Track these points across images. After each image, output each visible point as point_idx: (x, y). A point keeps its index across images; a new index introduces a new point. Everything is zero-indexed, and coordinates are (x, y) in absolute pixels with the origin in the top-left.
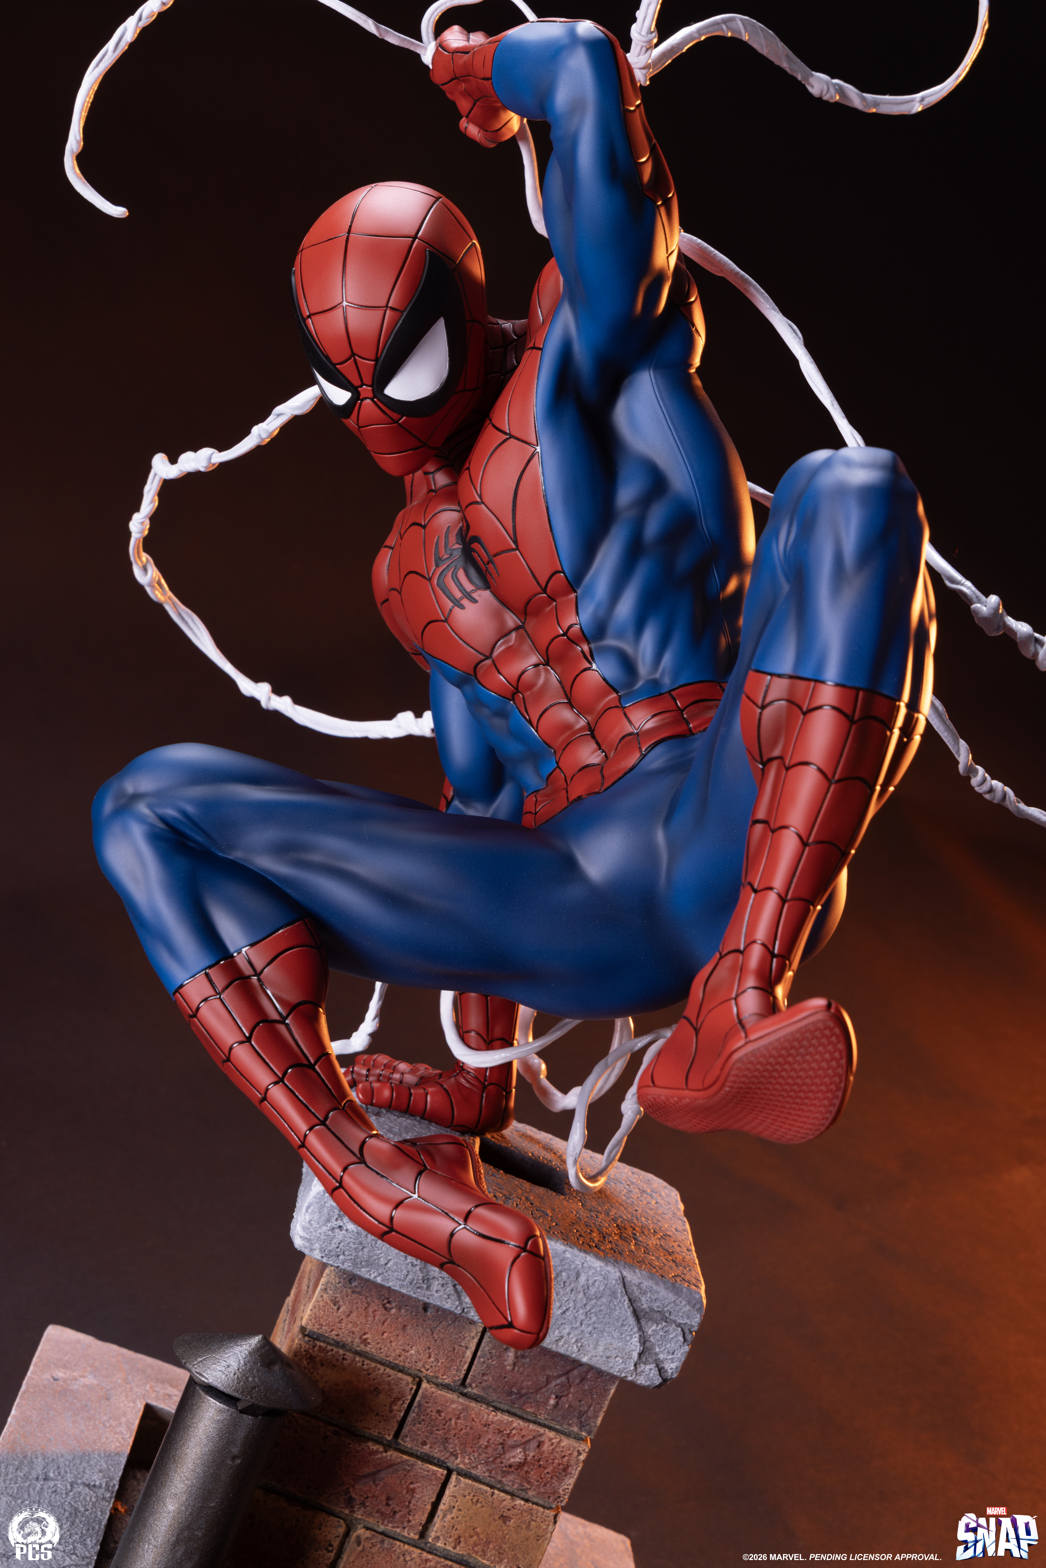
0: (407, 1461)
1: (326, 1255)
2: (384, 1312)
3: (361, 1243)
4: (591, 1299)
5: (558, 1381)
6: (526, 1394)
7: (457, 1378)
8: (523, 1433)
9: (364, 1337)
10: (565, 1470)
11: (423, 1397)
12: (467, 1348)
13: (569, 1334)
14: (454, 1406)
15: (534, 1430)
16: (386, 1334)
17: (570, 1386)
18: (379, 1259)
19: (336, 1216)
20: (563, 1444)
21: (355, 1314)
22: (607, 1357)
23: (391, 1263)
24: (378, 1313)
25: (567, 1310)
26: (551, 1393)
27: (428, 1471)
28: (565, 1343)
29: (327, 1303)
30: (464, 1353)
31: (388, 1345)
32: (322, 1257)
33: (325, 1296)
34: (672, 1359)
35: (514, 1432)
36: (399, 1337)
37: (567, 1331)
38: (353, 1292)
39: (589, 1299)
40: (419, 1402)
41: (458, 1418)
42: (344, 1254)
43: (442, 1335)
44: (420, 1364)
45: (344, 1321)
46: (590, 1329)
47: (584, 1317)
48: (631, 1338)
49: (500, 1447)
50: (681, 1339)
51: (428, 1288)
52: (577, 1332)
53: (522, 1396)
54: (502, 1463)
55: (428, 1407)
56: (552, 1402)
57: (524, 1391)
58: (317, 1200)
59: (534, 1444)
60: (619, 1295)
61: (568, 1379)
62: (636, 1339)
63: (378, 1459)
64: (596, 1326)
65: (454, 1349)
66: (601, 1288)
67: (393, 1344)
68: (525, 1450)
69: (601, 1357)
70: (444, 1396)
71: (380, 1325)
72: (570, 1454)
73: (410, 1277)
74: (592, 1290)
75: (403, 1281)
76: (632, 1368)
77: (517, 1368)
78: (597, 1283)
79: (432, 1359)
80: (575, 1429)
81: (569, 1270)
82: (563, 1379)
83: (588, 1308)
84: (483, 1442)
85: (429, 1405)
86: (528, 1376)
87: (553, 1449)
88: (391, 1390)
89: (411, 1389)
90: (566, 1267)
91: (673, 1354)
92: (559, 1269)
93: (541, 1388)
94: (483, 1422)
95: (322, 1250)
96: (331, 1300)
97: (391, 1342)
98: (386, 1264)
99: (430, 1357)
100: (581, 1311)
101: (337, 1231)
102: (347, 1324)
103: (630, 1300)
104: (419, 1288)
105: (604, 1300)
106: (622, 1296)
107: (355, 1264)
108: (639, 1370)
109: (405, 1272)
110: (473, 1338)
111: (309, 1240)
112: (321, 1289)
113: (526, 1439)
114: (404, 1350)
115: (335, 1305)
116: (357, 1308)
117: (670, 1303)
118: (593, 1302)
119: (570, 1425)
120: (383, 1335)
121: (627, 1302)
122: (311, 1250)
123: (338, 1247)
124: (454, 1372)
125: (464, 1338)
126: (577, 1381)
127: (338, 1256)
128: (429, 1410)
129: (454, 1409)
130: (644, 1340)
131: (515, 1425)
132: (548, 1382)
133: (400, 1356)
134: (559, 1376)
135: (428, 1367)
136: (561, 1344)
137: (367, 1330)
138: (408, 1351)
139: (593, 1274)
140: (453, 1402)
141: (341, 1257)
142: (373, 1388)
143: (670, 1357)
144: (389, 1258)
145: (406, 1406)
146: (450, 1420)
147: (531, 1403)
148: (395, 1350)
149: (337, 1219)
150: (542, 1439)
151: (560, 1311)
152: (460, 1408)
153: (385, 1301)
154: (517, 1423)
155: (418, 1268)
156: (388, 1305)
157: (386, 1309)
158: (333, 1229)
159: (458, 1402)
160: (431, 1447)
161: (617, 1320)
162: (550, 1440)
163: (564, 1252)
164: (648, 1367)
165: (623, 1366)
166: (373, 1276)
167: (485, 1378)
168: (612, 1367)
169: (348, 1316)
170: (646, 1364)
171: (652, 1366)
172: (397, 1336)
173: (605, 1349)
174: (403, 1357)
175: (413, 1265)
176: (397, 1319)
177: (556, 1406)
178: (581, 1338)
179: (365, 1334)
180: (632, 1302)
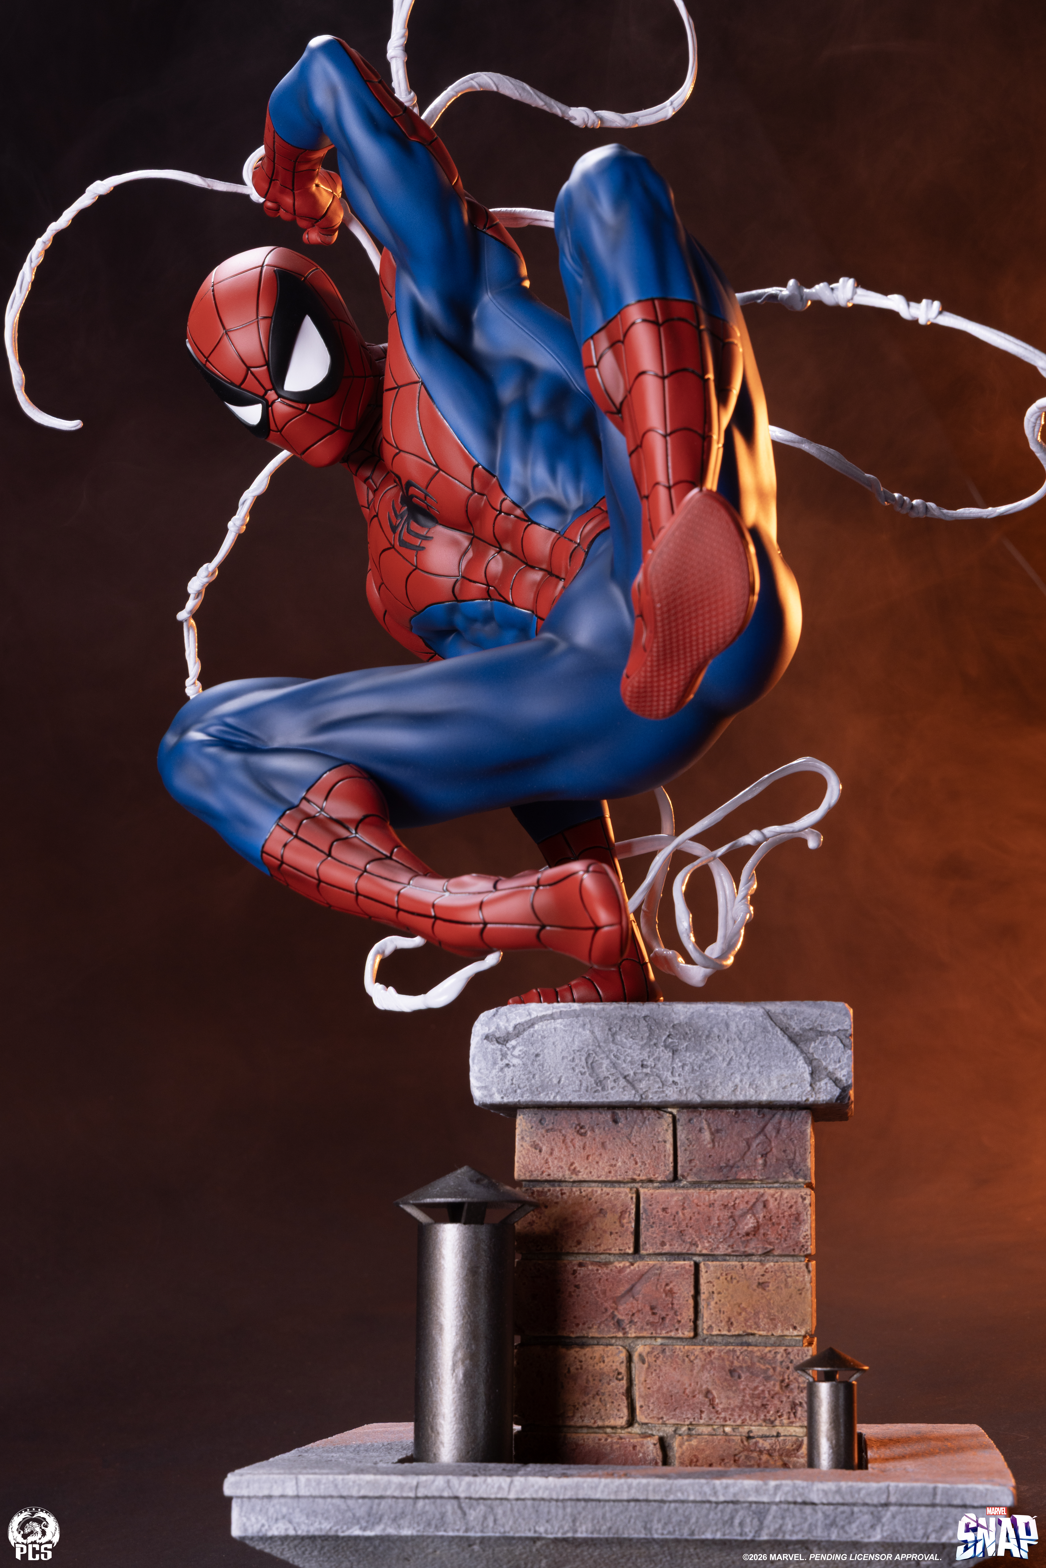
0: (654, 1265)
1: (505, 1095)
2: (580, 1138)
3: (530, 1072)
4: (748, 1042)
5: (758, 1141)
6: (734, 1164)
7: (668, 1172)
8: (746, 1199)
9: (572, 1167)
10: (797, 1219)
11: (645, 1202)
12: (665, 1142)
13: (741, 1081)
14: (675, 1199)
15: (755, 1193)
16: (590, 1158)
17: (770, 1141)
18: (551, 1080)
19: (500, 1057)
20: (785, 1196)
21: (556, 1149)
22: (784, 1088)
23: (563, 1079)
24: (576, 1141)
25: (731, 1059)
26: (756, 1154)
27: (677, 1268)
28: (741, 1090)
29: (528, 1150)
30: (665, 1147)
31: (596, 1166)
32: (502, 1098)
33: (524, 1144)
34: (840, 1067)
35: (737, 1202)
36: (603, 1155)
37: (738, 1078)
38: (547, 1131)
39: (746, 1043)
40: (644, 1208)
41: (684, 1209)
42: (519, 1088)
43: (638, 1139)
44: (630, 1173)
45: (550, 1160)
46: (758, 1068)
47: (748, 1061)
48: (797, 1062)
49: (731, 1220)
50: (840, 1045)
51: (603, 1089)
52: (748, 1076)
53: (732, 1167)
54: (738, 1234)
55: (654, 1209)
56: (760, 1161)
57: (731, 1162)
58: (479, 1049)
59: (760, 1206)
60: (770, 1028)
61: (765, 1135)
62: (802, 1062)
63: (628, 1274)
64: (761, 1064)
65: (654, 1147)
66: (753, 1029)
67: (600, 1163)
68: (754, 1215)
69: (778, 1089)
70: (665, 1193)
71: (582, 1151)
72: (796, 1202)
73: (584, 1085)
74: (746, 1034)
75: (579, 1091)
76: (809, 1088)
77: (716, 1144)
78: (746, 1026)
79: (639, 1164)
80: (791, 1179)
81: (718, 1023)
82: (761, 1137)
83: (749, 1051)
84: (715, 1221)
85: (654, 1206)
86: (729, 1146)
87: (779, 1204)
88: (614, 1206)
89: (632, 1198)
90: (714, 1022)
91: (839, 1062)
92: (709, 1026)
93: (745, 1153)
94: (707, 1203)
96: (531, 1146)
97: (597, 1163)
98: (559, 1082)
99: (636, 1163)
100: (743, 1056)
101: (506, 1069)
102: (553, 1162)
103: (781, 1029)
104: (595, 1092)
105: (759, 1038)
106: (773, 1029)
107: (532, 1093)
108: (816, 1088)
109: (578, 1082)
110: (667, 1130)
111: (485, 1087)
112: (520, 1139)
113: (751, 1203)
114: (611, 1165)
115: (536, 1149)
116: (556, 1144)
117: (817, 1018)
118: (750, 1044)
119: (784, 1177)
120: (587, 1159)
121: (779, 1032)
122: (491, 1096)
123: (512, 1084)
124: (663, 1168)
125: (659, 1133)
126: (774, 1134)
127: (516, 1091)
128: (655, 1212)
129: (676, 1201)
130: (810, 1061)
131: (736, 1194)
132: (749, 1146)
133: (610, 1172)
134: (756, 1136)
135: (638, 1172)
136: (738, 1093)
137: (572, 1160)
138: (615, 1165)
139: (740, 1019)
140: (672, 1196)
141: (519, 1091)
142: (598, 1211)
143: (838, 1065)
144: (559, 1075)
145: (633, 1215)
146: (677, 1213)
147: (742, 1170)
148: (603, 1168)
149: (502, 1060)
150: (765, 1198)
151: (725, 1063)
152: (681, 1198)
153: (578, 1128)
154: (738, 1192)
155: (587, 1074)
156: (582, 1131)
157: (581, 1135)
158: (502, 1070)
159: (678, 1194)
160: (671, 1245)
161: (778, 1051)
162: (773, 1196)
163: (707, 1009)
164: (823, 1083)
165: (800, 1090)
166: (552, 1097)
167: (693, 1164)
168: (791, 1096)
169: (551, 1154)
170: (820, 1080)
171: (826, 1080)
172: (601, 1155)
173: (779, 1081)
174: (613, 1172)
175: (582, 1074)
176: (594, 1139)
177: (765, 1164)
178: (754, 1081)
179: (572, 1164)
180: (784, 1030)
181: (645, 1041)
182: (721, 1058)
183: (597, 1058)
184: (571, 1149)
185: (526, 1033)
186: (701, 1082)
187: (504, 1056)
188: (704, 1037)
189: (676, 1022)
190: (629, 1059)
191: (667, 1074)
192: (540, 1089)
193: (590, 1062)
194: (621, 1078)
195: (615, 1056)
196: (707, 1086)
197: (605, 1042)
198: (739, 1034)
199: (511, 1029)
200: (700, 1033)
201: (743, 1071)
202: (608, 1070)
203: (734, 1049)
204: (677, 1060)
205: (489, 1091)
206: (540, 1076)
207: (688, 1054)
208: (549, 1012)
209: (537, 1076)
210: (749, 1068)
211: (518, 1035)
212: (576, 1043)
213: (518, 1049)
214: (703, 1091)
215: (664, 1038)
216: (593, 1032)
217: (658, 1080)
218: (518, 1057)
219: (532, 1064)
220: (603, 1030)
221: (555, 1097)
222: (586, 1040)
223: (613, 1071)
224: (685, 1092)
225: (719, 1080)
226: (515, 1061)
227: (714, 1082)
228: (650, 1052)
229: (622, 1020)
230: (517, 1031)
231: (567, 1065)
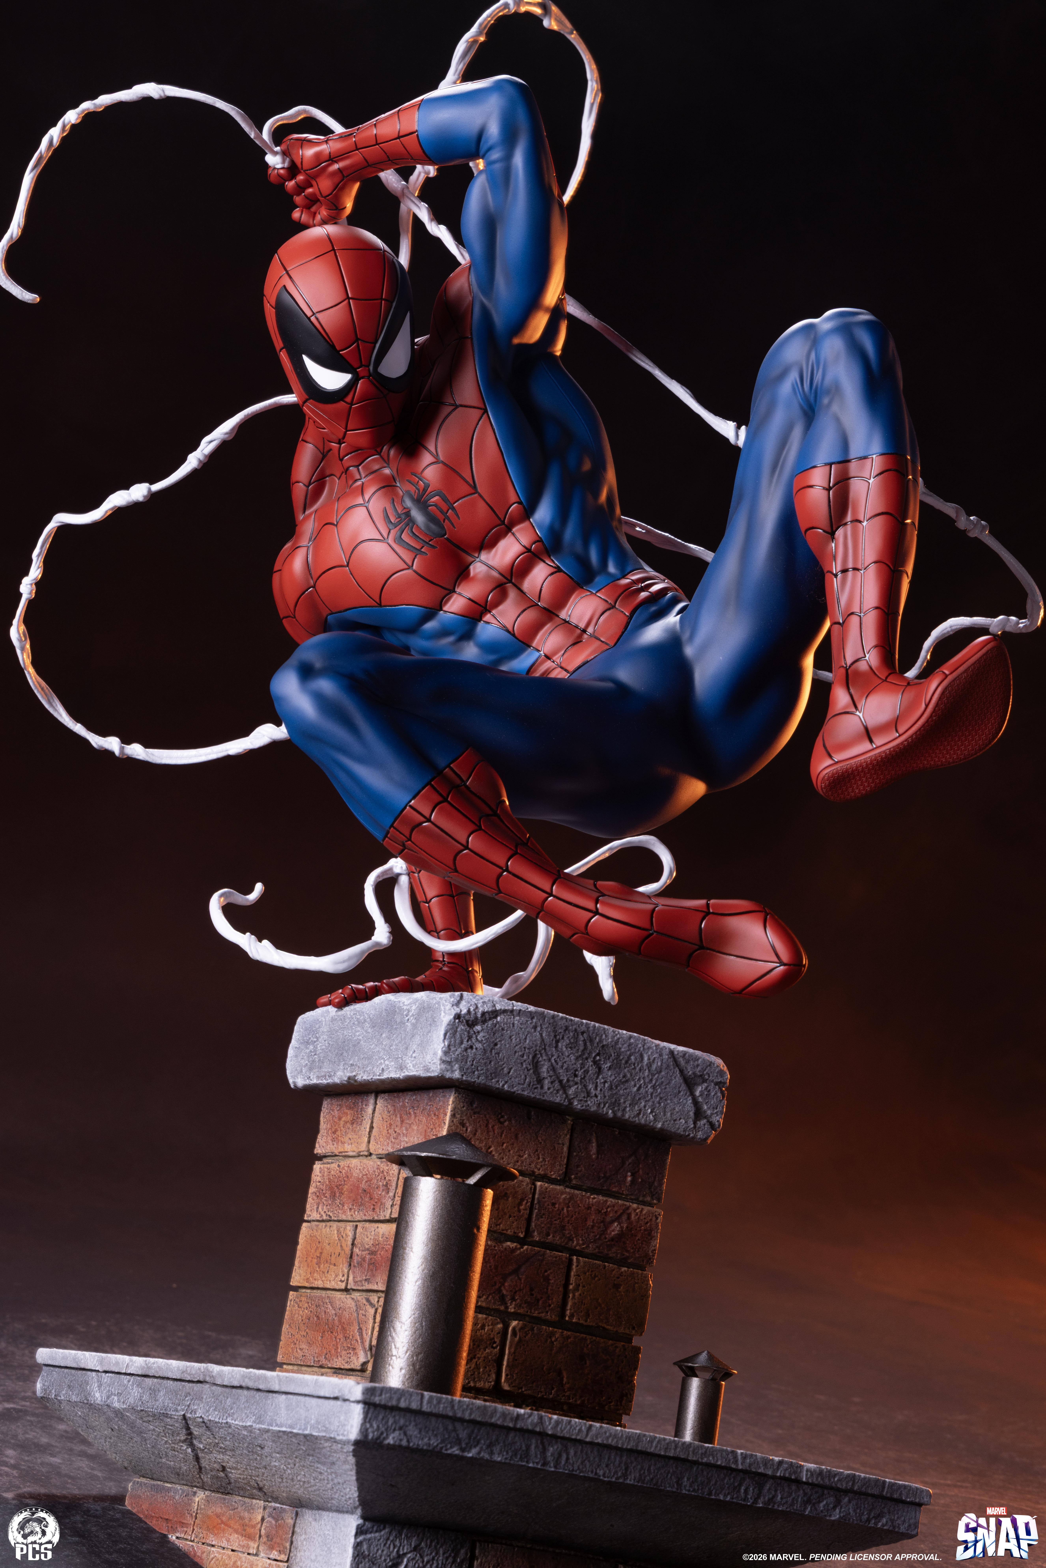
0: (539, 1252)
1: (465, 1073)
2: (499, 1125)
3: (488, 1058)
4: (654, 1075)
5: (630, 1161)
6: (610, 1176)
7: (561, 1172)
8: (616, 1208)
9: (490, 1150)
10: (650, 1234)
11: (540, 1194)
12: (563, 1145)
13: (645, 1107)
14: (564, 1196)
15: (623, 1205)
16: (505, 1145)
17: (639, 1163)
18: (503, 1069)
19: (467, 1038)
20: (644, 1212)
21: (479, 1131)
22: (675, 1120)
23: (512, 1071)
24: (496, 1127)
25: (640, 1086)
26: (627, 1172)
27: (556, 1257)
28: (644, 1115)
29: (457, 1127)
30: (562, 1149)
31: (508, 1154)
32: (462, 1075)
33: (455, 1120)
34: (716, 1113)
35: (609, 1210)
37: (643, 1104)
38: (475, 1113)
39: (653, 1075)
40: (538, 1198)
41: (568, 1207)
42: (478, 1070)
43: (543, 1137)
44: (533, 1165)
46: (658, 1099)
47: (652, 1090)
48: (687, 1101)
49: (602, 1224)
50: (719, 1094)
51: (542, 1088)
52: (650, 1103)
53: (608, 1178)
54: (606, 1238)
55: (545, 1202)
56: (629, 1179)
57: (608, 1174)
58: (451, 1027)
59: (624, 1217)
60: (672, 1067)
61: (637, 1157)
62: (690, 1101)
63: (518, 1255)
64: (661, 1095)
65: (555, 1148)
66: (659, 1064)
67: (511, 1152)
68: (620, 1224)
69: (670, 1121)
70: (556, 1189)
71: (499, 1138)
72: (651, 1220)
73: (527, 1080)
74: (654, 1067)
75: (523, 1084)
76: (692, 1125)
77: (600, 1156)
78: (656, 1061)
79: (541, 1160)
80: (648, 1199)
81: (635, 1053)
82: (633, 1158)
83: (654, 1082)
84: (589, 1223)
85: (546, 1199)
86: (608, 1160)
87: (639, 1218)
88: (516, 1192)
89: (531, 1188)
90: (632, 1051)
91: (717, 1108)
92: (628, 1053)
93: (619, 1169)
94: (586, 1206)
95: (461, 1069)
96: (460, 1123)
97: (509, 1151)
98: (509, 1073)
99: (539, 1159)
100: (650, 1086)
101: (469, 1051)
103: (680, 1070)
104: (535, 1088)
105: (663, 1073)
106: (674, 1068)
107: (487, 1077)
108: (697, 1126)
109: (523, 1076)
110: (566, 1135)
111: (449, 1063)
112: (451, 1115)
113: (619, 1213)
114: (519, 1156)
115: (463, 1127)
116: (480, 1126)
117: (707, 1067)
118: (656, 1076)
119: (644, 1196)
120: (502, 1146)
121: (678, 1072)
122: (453, 1071)
123: (472, 1065)
124: (558, 1167)
125: (560, 1136)
127: (474, 1072)
128: (546, 1205)
129: (564, 1199)
130: (695, 1102)
131: (609, 1203)
132: (623, 1163)
133: (518, 1162)
134: (630, 1156)
135: (539, 1167)
136: (641, 1117)
137: (490, 1144)
138: (522, 1156)
139: (652, 1053)
140: (562, 1193)
141: (476, 1073)
142: (503, 1194)
143: (716, 1111)
144: (510, 1067)
145: (529, 1204)
146: (563, 1209)
147: (615, 1183)
148: (513, 1157)
149: (468, 1041)
150: (629, 1211)
151: (635, 1089)
152: (568, 1197)
153: (500, 1116)
154: (611, 1201)
155: (531, 1071)
156: (502, 1120)
157: (501, 1123)
158: (466, 1050)
159: (566, 1193)
160: (553, 1237)
161: (675, 1088)
162: (635, 1210)
164: (702, 1123)
165: (686, 1125)
166: (501, 1085)
167: (579, 1169)
168: (679, 1128)
169: (475, 1134)
170: (700, 1120)
171: (705, 1121)
172: (513, 1144)
173: (671, 1114)
174: (520, 1162)
175: (528, 1070)
176: (510, 1129)
177: (632, 1182)
178: (654, 1109)
179: (490, 1147)
180: (681, 1071)
181: (580, 1053)
182: (633, 1083)
183: (540, 1059)
184: (491, 1133)
185: (490, 1022)
186: (616, 1100)
187: (470, 1038)
188: (623, 1062)
189: (605, 1043)
190: (565, 1066)
191: (591, 1087)
192: (493, 1075)
193: (535, 1061)
194: (557, 1082)
195: (556, 1061)
196: (619, 1104)
197: (549, 1046)
198: (649, 1065)
199: (479, 1015)
200: (621, 1057)
201: (647, 1099)
202: (548, 1072)
203: (644, 1078)
204: (601, 1077)
205: (452, 1067)
206: (495, 1064)
207: (610, 1073)
208: (510, 1008)
209: (492, 1063)
210: (652, 1098)
211: (484, 1022)
212: (528, 1041)
213: (481, 1034)
214: (616, 1108)
215: (594, 1055)
216: (541, 1035)
217: (584, 1090)
218: (481, 1042)
219: (491, 1052)
220: (549, 1035)
221: (503, 1085)
222: (535, 1040)
223: (551, 1073)
224: (602, 1106)
225: (629, 1102)
226: (479, 1045)
227: (625, 1102)
228: (582, 1064)
229: (565, 1031)
230: (483, 1019)
231: (517, 1059)
